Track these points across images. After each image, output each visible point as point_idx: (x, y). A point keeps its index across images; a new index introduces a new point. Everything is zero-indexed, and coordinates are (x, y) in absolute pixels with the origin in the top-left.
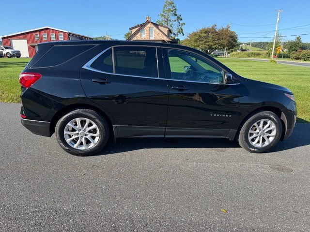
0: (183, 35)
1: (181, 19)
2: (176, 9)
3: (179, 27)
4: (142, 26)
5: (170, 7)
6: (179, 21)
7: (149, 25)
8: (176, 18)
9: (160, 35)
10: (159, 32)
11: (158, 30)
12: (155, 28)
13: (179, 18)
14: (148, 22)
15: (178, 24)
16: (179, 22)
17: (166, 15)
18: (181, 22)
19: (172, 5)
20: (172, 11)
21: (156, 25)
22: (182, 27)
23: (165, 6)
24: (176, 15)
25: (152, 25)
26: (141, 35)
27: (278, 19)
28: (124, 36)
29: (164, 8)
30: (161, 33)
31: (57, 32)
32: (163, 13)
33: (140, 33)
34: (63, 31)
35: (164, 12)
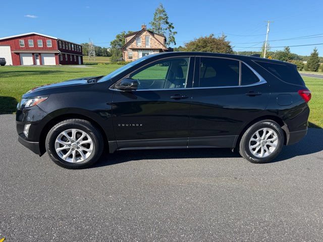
0: (175, 44)
1: (173, 28)
2: (167, 17)
3: (171, 36)
4: (138, 34)
5: (161, 16)
6: (171, 29)
7: (145, 33)
8: (167, 26)
9: (156, 44)
10: (156, 40)
11: (154, 39)
12: (151, 37)
13: (170, 26)
14: (144, 30)
15: (170, 32)
16: (170, 31)
17: (157, 24)
18: (173, 30)
19: (164, 13)
20: (164, 19)
21: (152, 33)
22: (174, 36)
23: (156, 13)
24: (167, 23)
25: (148, 34)
26: (137, 44)
27: (268, 30)
28: (110, 44)
29: (155, 16)
30: (158, 42)
31: (44, 39)
32: (154, 21)
33: (135, 41)
34: (52, 37)
35: (155, 19)
